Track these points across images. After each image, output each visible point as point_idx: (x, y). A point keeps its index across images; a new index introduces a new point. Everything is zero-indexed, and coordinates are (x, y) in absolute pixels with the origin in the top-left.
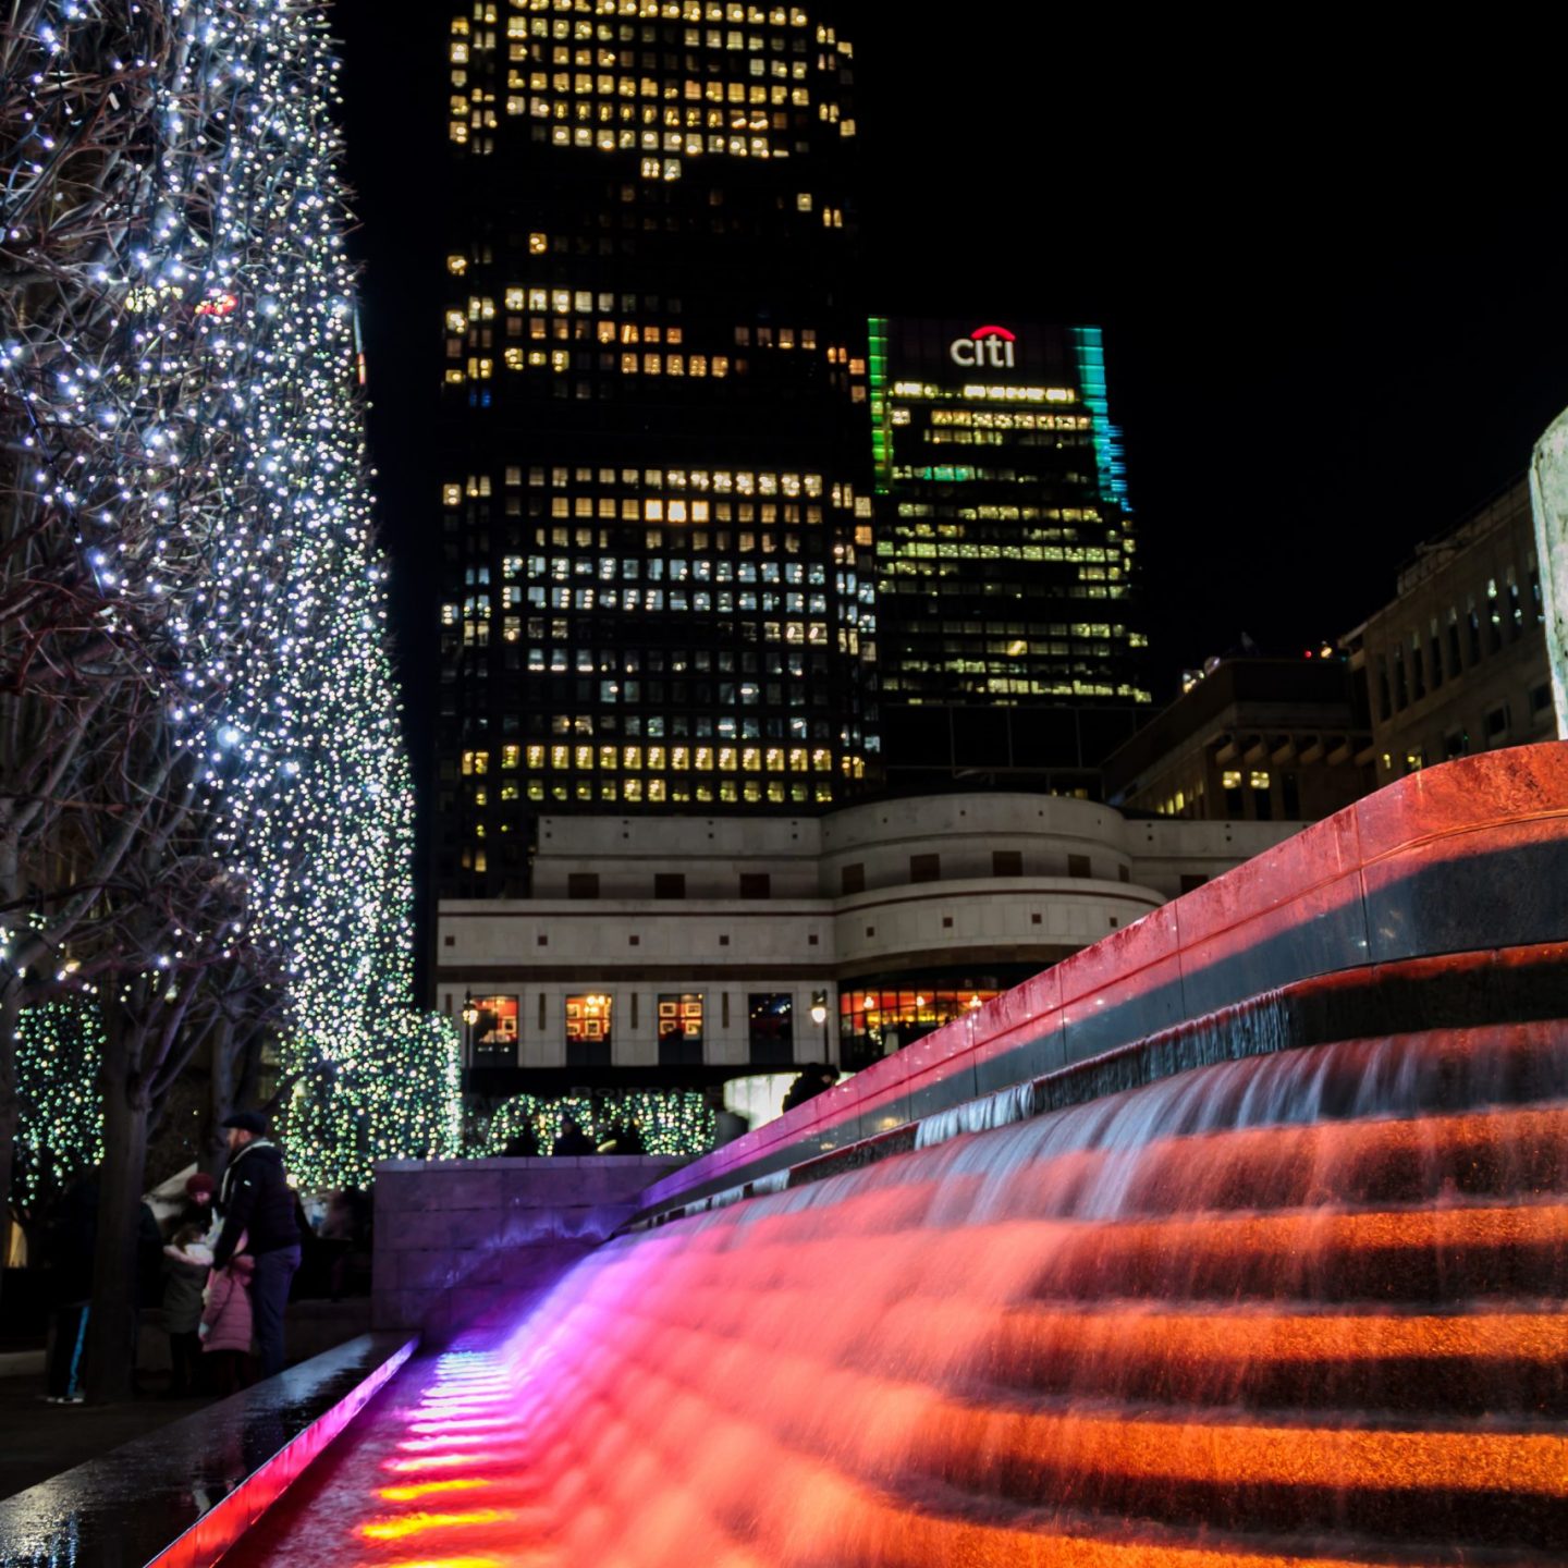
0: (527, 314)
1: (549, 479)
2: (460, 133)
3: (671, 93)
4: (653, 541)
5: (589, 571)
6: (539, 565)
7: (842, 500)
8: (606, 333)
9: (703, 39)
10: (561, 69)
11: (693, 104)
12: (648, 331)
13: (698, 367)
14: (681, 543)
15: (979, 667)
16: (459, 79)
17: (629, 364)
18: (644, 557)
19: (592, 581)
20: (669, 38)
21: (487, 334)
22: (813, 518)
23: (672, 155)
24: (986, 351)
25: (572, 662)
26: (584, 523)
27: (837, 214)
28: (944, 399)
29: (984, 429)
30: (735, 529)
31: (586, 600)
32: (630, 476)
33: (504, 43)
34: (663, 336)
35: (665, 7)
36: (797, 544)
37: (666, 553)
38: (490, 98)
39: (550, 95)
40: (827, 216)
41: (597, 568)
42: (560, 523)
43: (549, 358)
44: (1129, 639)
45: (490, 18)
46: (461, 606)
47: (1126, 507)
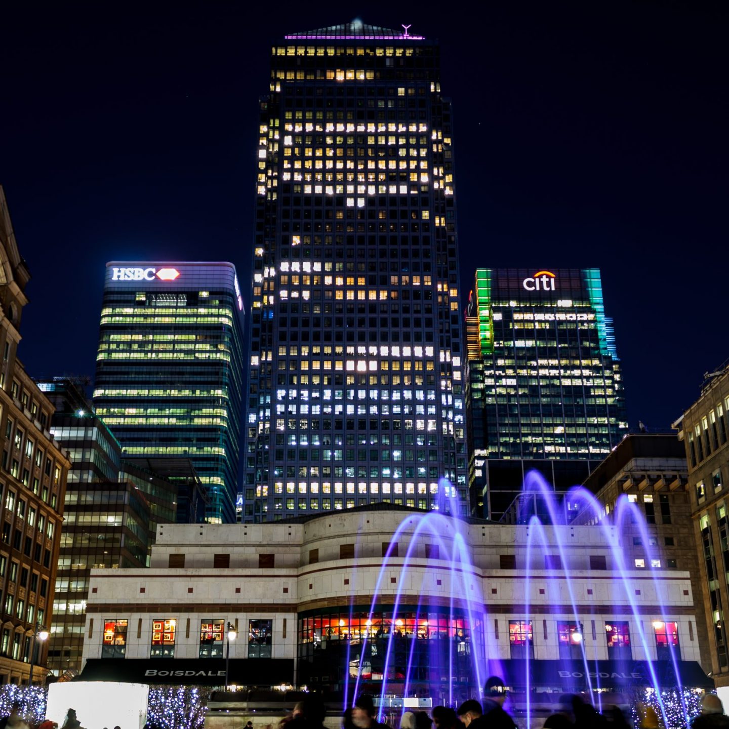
0: (290, 274)
1: (299, 352)
2: (262, 190)
3: (360, 167)
4: (350, 380)
5: (318, 396)
6: (293, 394)
7: (445, 358)
8: (328, 280)
9: (376, 141)
10: (308, 158)
11: (371, 171)
12: (348, 280)
13: (373, 296)
14: (364, 381)
15: (539, 440)
16: (262, 166)
17: (339, 295)
18: (345, 389)
19: (320, 401)
20: (360, 141)
21: (272, 284)
22: (430, 367)
23: (361, 196)
24: (541, 283)
25: (310, 440)
26: (316, 373)
27: (443, 219)
28: (520, 307)
29: (540, 321)
30: (390, 374)
31: (316, 410)
32: (339, 350)
33: (282, 147)
34: (356, 282)
35: (358, 127)
36: (422, 380)
37: (356, 387)
38: (275, 174)
39: (303, 171)
40: (437, 221)
41: (322, 394)
42: (304, 373)
43: (301, 294)
44: (618, 425)
45: (277, 137)
46: (258, 414)
47: (614, 357)
